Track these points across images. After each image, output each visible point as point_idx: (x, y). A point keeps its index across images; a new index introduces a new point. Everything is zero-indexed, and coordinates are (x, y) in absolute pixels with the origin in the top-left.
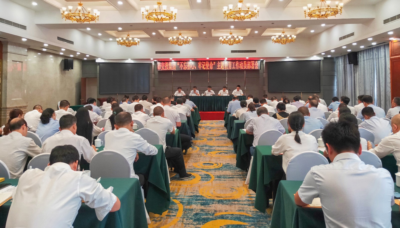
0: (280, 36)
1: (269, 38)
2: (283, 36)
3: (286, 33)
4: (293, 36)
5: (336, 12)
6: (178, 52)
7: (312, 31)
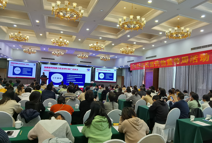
0: (104, 58)
1: (99, 57)
2: (105, 58)
3: (106, 57)
4: (109, 58)
5: (132, 53)
6: (54, 59)
7: (116, 57)
